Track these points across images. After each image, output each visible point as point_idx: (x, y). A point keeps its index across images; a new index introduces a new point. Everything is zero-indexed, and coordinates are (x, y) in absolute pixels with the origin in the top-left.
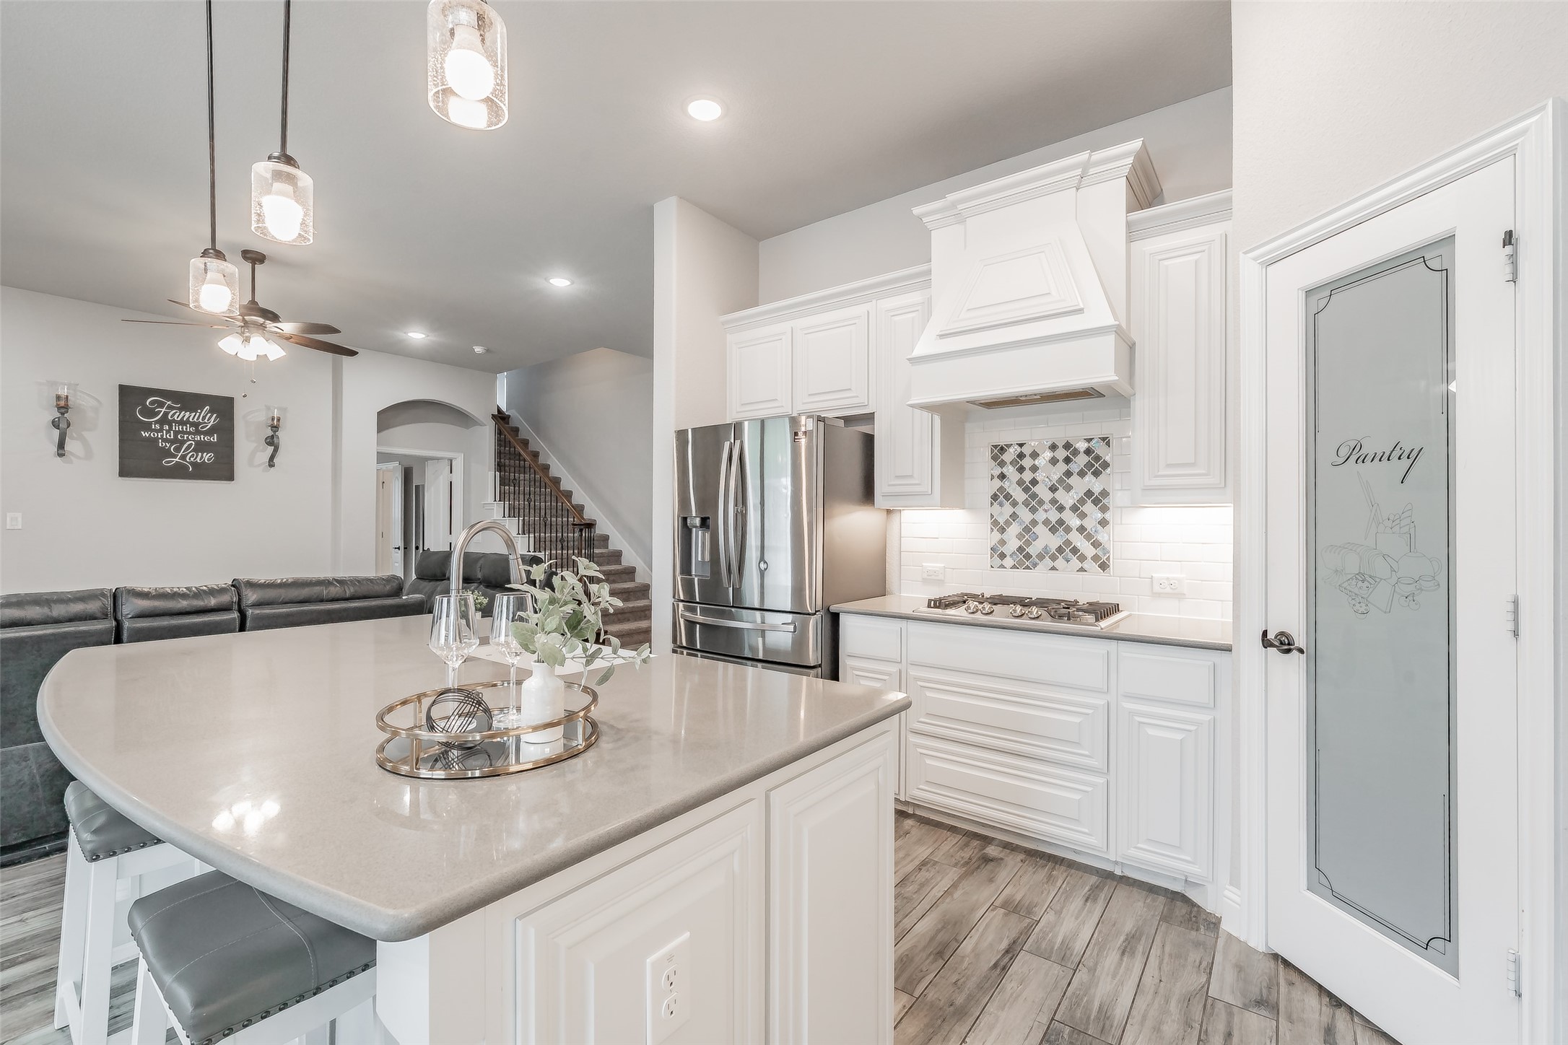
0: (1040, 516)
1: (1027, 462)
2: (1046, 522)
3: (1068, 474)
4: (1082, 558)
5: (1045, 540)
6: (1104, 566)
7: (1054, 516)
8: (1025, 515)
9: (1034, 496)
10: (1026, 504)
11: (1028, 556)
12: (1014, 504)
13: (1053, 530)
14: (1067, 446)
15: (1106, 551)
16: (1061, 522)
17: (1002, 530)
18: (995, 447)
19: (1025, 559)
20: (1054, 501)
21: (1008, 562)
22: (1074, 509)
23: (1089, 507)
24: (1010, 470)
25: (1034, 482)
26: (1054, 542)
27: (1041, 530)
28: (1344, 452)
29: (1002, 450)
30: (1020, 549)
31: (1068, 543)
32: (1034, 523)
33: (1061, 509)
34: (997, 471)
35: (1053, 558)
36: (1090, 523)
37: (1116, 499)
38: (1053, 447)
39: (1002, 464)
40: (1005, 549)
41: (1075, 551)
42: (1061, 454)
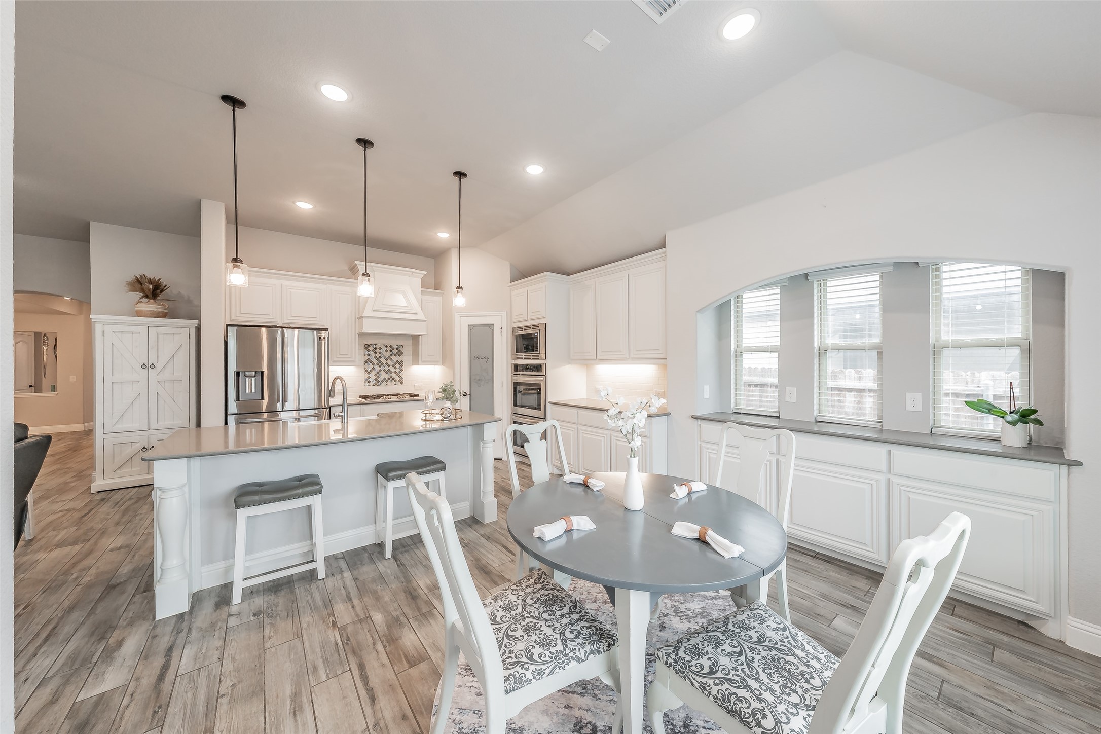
0: (382, 368)
1: (378, 351)
2: (384, 370)
3: (391, 355)
4: (395, 381)
5: (384, 375)
6: (402, 383)
7: (387, 368)
8: (377, 368)
9: (380, 362)
10: (377, 364)
11: (378, 382)
12: (373, 364)
13: (387, 373)
14: (391, 347)
15: (402, 378)
16: (389, 370)
17: (369, 373)
18: (366, 345)
19: (377, 382)
20: (387, 364)
21: (371, 384)
22: (393, 366)
23: (398, 366)
24: (371, 353)
25: (380, 357)
26: (387, 377)
27: (382, 373)
28: (476, 357)
29: (369, 346)
30: (376, 379)
31: (391, 376)
32: (380, 370)
33: (389, 366)
34: (367, 353)
35: (387, 382)
36: (398, 370)
37: (405, 364)
38: (386, 346)
39: (369, 351)
40: (370, 380)
41: (393, 379)
42: (389, 349)
